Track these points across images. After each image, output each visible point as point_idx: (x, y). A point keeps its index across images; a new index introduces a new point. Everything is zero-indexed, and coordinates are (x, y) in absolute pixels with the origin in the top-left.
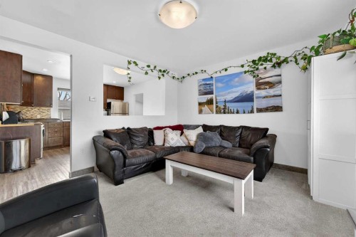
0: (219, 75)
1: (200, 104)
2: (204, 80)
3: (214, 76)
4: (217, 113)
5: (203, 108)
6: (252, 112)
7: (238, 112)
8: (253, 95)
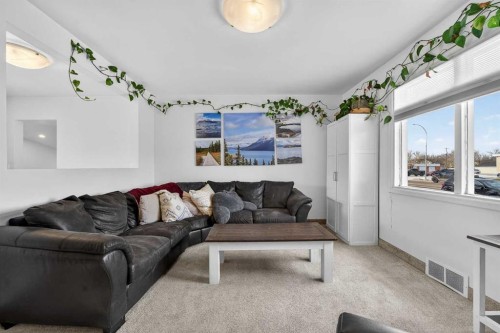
0: (229, 111)
1: (199, 151)
2: (206, 115)
3: (222, 111)
4: (226, 164)
5: (204, 157)
6: (273, 163)
7: (256, 164)
8: (273, 143)
